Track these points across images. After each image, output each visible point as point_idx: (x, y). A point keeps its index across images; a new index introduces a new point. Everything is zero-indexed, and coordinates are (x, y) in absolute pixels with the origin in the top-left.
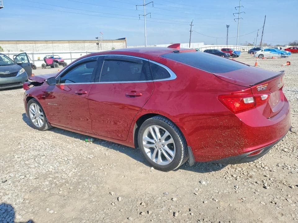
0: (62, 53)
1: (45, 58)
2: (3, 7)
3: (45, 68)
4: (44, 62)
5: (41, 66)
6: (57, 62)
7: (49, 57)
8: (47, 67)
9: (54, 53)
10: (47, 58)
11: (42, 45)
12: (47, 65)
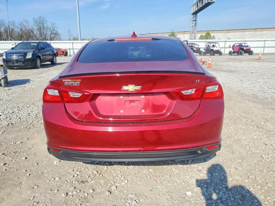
0: (252, 41)
1: (234, 45)
2: (215, 2)
3: (231, 55)
4: (231, 50)
5: (228, 53)
6: (243, 49)
7: (238, 45)
8: (233, 54)
9: (246, 41)
10: (236, 45)
11: (251, 33)
12: (234, 53)
